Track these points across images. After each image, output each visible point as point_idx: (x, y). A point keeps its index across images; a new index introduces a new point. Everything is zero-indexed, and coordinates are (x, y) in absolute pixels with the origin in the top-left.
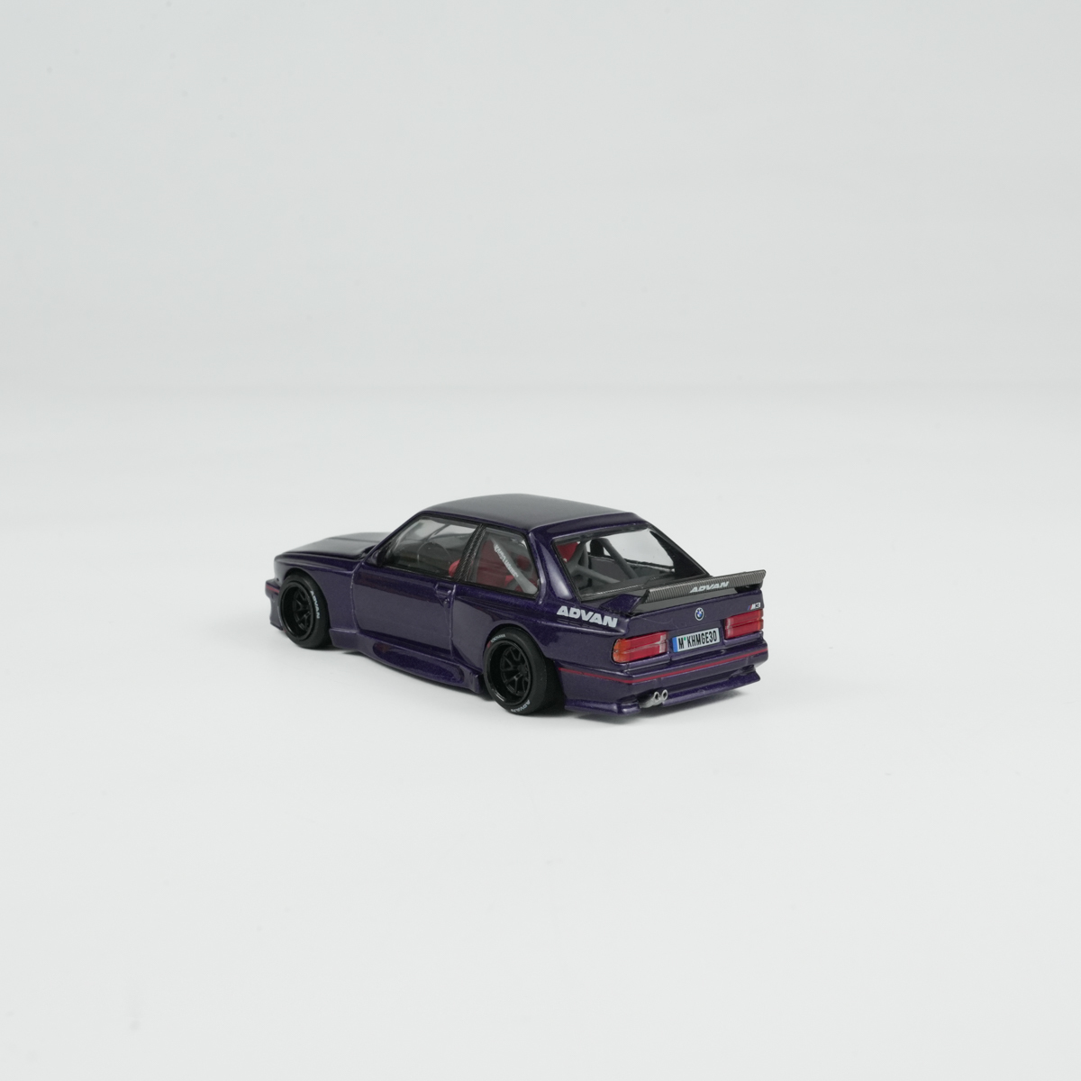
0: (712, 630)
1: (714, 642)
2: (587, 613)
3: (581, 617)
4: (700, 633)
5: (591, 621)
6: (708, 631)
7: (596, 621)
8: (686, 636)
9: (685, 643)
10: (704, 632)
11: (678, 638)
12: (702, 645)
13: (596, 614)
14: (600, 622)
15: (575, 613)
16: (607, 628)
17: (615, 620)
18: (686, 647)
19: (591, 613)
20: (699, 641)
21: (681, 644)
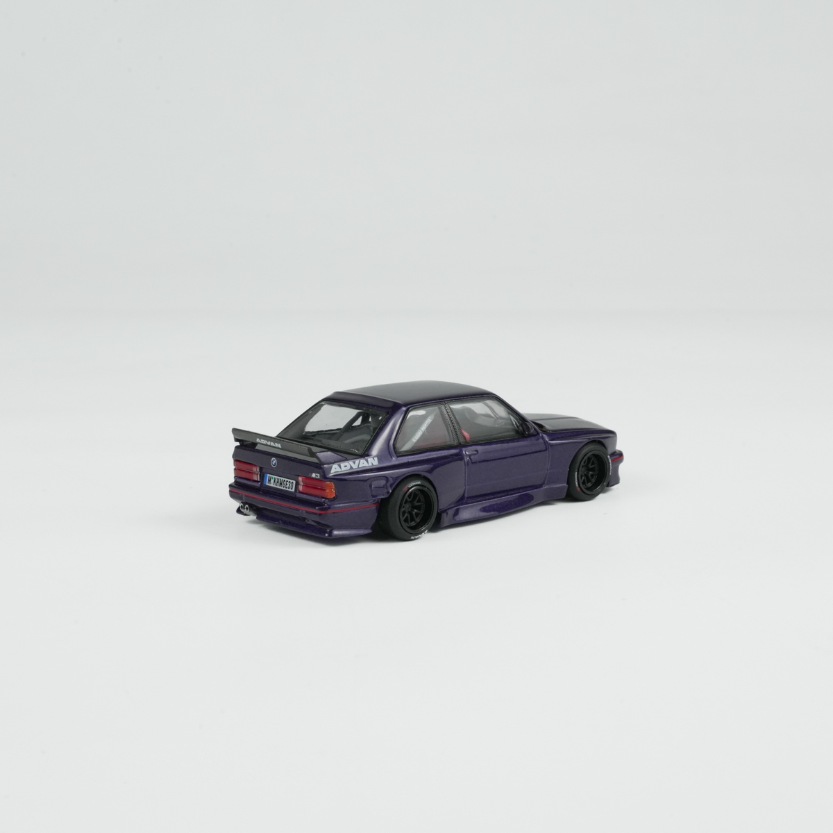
0: (291, 481)
1: (290, 490)
4: (284, 479)
6: (289, 480)
8: (274, 476)
9: (272, 481)
10: (286, 480)
11: (268, 475)
12: (282, 488)
18: (272, 485)
20: (281, 484)
21: (269, 481)
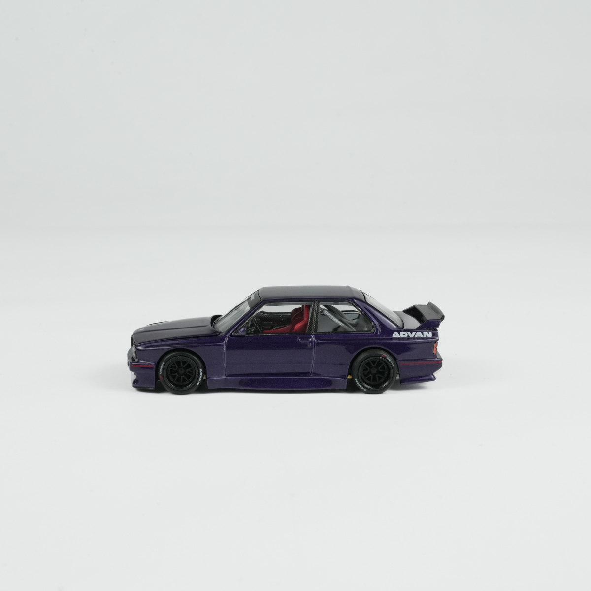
2: (411, 333)
3: (408, 336)
5: (416, 336)
7: (419, 336)
13: (417, 333)
14: (421, 336)
15: (404, 335)
16: (427, 338)
17: (431, 333)
19: (414, 333)
